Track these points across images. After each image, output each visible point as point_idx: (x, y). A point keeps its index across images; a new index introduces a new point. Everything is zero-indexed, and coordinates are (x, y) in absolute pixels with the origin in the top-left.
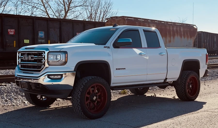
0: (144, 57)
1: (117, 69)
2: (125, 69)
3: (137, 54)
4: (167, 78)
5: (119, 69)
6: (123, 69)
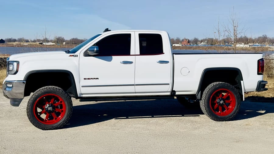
1: (85, 79)
2: (98, 79)
4: (174, 91)
5: (89, 79)
6: (95, 79)
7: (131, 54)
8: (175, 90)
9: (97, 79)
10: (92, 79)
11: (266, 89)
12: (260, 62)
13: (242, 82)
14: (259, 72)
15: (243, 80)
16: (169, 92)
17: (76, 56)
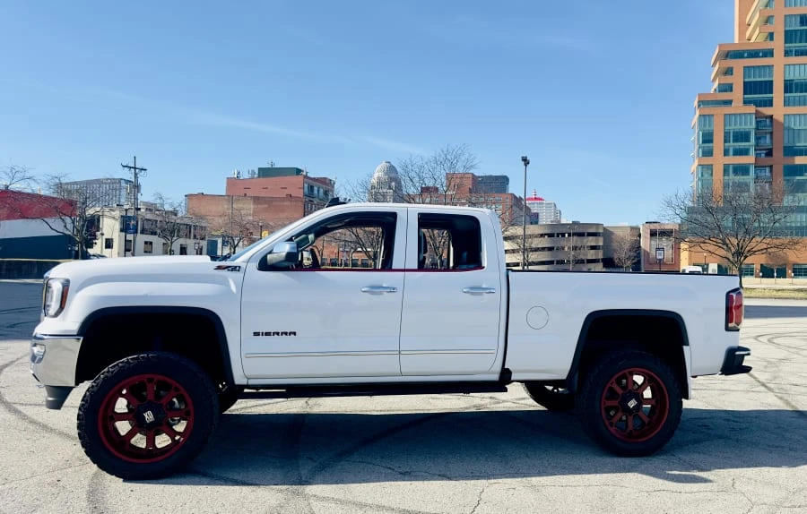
1: (256, 334)
2: (295, 334)
4: (508, 369)
5: (268, 334)
6: (286, 334)
7: (393, 268)
8: (511, 369)
9: (292, 335)
10: (278, 334)
11: (747, 370)
12: (732, 296)
13: (685, 347)
14: (730, 325)
15: (688, 345)
16: (493, 373)
17: (234, 269)
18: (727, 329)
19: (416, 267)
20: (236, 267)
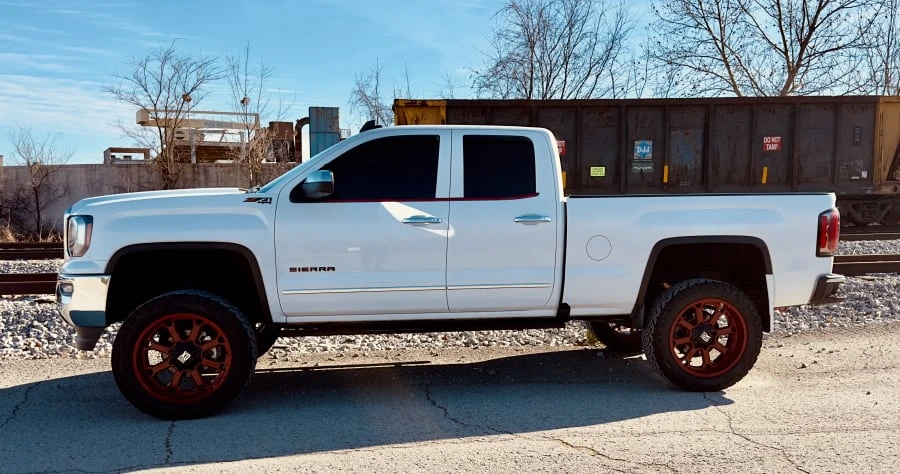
0: (433, 231)
1: (293, 270)
2: (333, 269)
3: (397, 221)
5: (305, 269)
6: (324, 269)
7: (437, 196)
9: (331, 271)
10: (316, 269)
12: (825, 218)
13: (768, 277)
14: (822, 250)
15: (771, 273)
16: (550, 308)
17: (266, 201)
18: (819, 254)
19: (462, 196)
20: (266, 199)
